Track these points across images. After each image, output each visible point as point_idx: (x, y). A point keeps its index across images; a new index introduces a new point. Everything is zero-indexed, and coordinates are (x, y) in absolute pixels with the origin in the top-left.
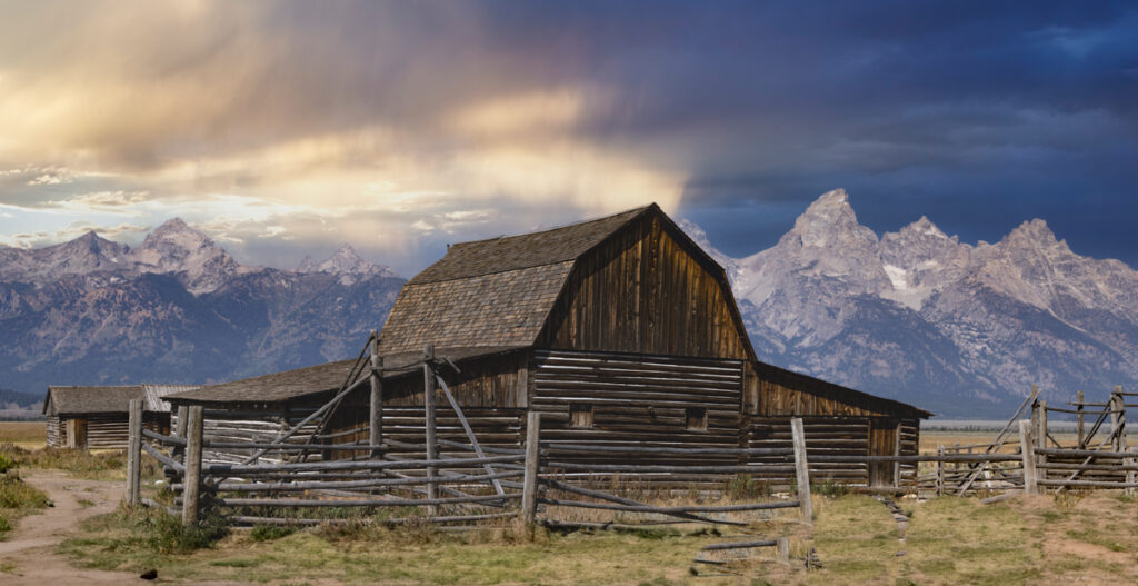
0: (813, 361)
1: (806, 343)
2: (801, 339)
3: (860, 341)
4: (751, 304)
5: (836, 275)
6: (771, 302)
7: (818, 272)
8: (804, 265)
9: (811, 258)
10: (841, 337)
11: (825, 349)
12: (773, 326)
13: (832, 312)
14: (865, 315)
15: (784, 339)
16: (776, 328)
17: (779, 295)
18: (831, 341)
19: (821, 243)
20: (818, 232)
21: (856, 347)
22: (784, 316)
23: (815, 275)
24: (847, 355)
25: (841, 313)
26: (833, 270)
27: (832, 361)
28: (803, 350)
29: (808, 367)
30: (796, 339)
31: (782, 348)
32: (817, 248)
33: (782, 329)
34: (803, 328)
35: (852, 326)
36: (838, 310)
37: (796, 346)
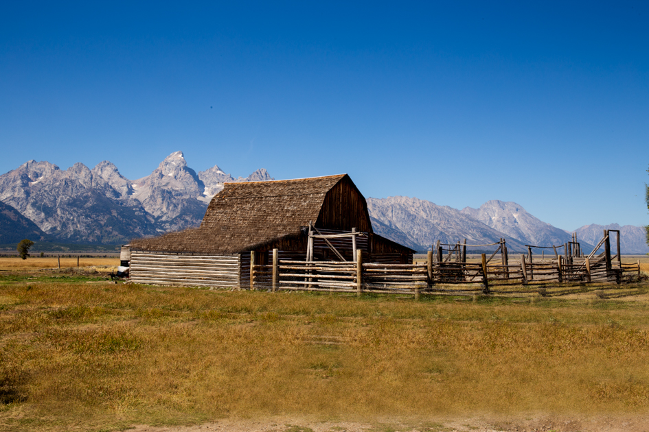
0: (167, 227)
1: (164, 219)
2: (161, 217)
3: (188, 218)
4: (138, 201)
5: (177, 189)
6: (148, 200)
7: (170, 187)
8: (163, 184)
9: (166, 181)
10: (180, 216)
11: (172, 222)
12: (149, 211)
13: (175, 206)
14: (191, 207)
15: (153, 217)
16: (150, 212)
17: (152, 197)
18: (176, 218)
19: (171, 175)
20: (170, 170)
21: (186, 221)
22: (154, 207)
23: (168, 189)
24: (182, 224)
25: (180, 206)
26: (176, 187)
27: (175, 228)
28: (163, 222)
29: (165, 230)
30: (159, 217)
31: (153, 221)
32: (169, 177)
33: (153, 212)
34: (162, 212)
35: (185, 212)
36: (178, 204)
37: (159, 220)
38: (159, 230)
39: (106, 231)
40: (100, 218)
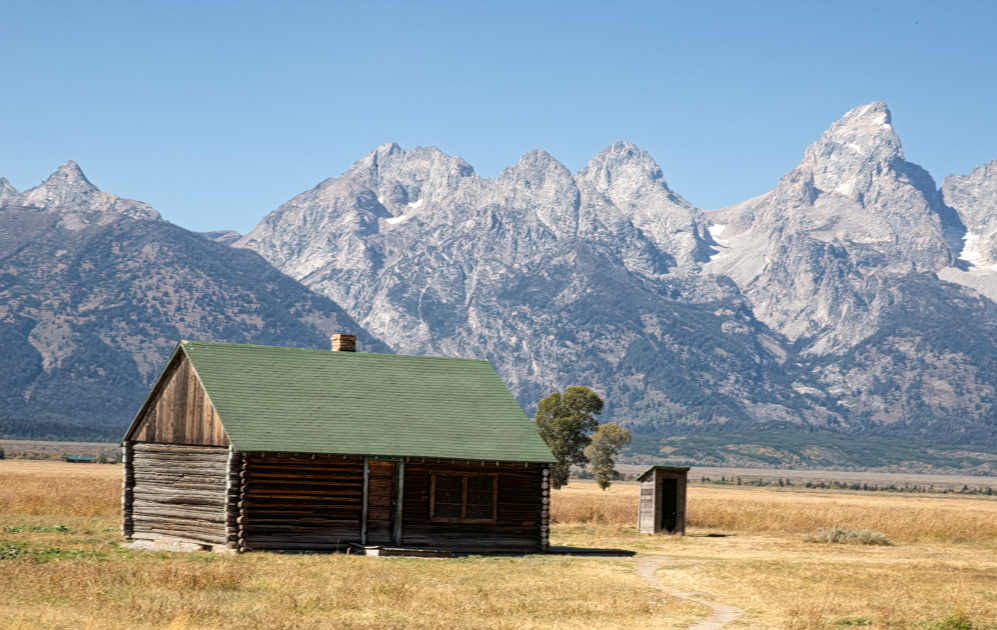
0: (832, 377)
1: (820, 347)
2: (811, 341)
3: (906, 347)
4: (733, 284)
5: (868, 240)
6: (763, 281)
7: (840, 235)
8: (818, 223)
9: (829, 213)
10: (877, 340)
11: (848, 361)
12: (767, 321)
13: (861, 303)
14: (916, 306)
15: (783, 341)
16: (771, 322)
17: (779, 271)
18: (861, 347)
19: (846, 188)
20: (840, 170)
21: (900, 358)
22: (784, 304)
23: (836, 240)
24: (884, 369)
25: (876, 303)
26: (864, 233)
27: (858, 380)
28: (825, 360)
29: (823, 387)
30: (803, 342)
31: (782, 356)
32: (840, 196)
33: (782, 325)
34: (815, 325)
35: (894, 324)
36: (872, 297)
37: (804, 353)
38: (803, 390)
39: (625, 389)
40: (605, 343)
